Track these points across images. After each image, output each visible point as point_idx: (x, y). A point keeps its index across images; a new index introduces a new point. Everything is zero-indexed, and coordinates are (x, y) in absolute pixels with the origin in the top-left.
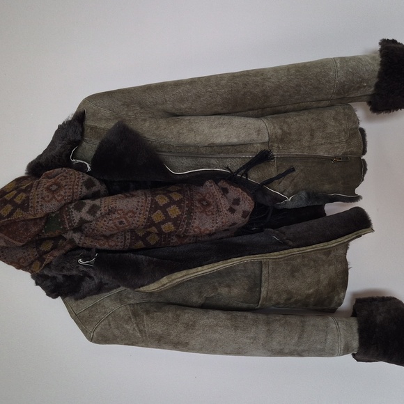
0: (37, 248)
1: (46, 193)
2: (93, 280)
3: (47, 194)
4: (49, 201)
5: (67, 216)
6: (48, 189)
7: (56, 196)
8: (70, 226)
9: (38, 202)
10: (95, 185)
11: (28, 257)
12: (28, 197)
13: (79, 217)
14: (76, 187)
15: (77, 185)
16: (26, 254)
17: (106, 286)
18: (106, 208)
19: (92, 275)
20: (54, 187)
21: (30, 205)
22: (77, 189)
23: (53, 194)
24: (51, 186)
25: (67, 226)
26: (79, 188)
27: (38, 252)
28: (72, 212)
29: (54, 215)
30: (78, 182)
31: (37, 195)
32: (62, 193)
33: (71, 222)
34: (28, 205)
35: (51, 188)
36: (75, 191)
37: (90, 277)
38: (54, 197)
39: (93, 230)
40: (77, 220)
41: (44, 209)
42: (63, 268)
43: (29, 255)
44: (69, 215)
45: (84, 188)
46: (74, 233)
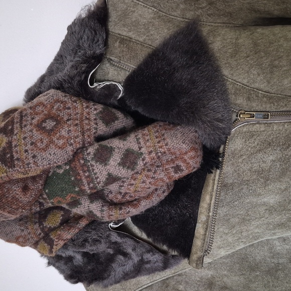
0: (41, 223)
1: (37, 135)
2: (130, 258)
3: (40, 137)
4: (44, 150)
5: (84, 172)
6: (40, 127)
7: (55, 139)
8: (91, 188)
9: (26, 151)
10: (117, 119)
11: (29, 237)
12: (9, 143)
13: (105, 173)
14: (87, 122)
15: (87, 119)
16: (25, 232)
17: (148, 266)
18: (153, 155)
19: (130, 251)
20: (50, 124)
21: (16, 156)
22: (89, 124)
23: (49, 135)
24: (44, 121)
25: (86, 188)
26: (92, 123)
27: (42, 230)
28: (92, 166)
29: (61, 171)
30: (88, 114)
31: (25, 138)
32: (64, 133)
33: (92, 181)
34: (12, 156)
35: (44, 125)
36: (86, 127)
37: (125, 255)
38: (52, 142)
39: (124, 196)
40: (102, 178)
41: (39, 163)
42: (86, 240)
43: (29, 234)
44: (89, 171)
45: (100, 123)
46: (92, 202)
